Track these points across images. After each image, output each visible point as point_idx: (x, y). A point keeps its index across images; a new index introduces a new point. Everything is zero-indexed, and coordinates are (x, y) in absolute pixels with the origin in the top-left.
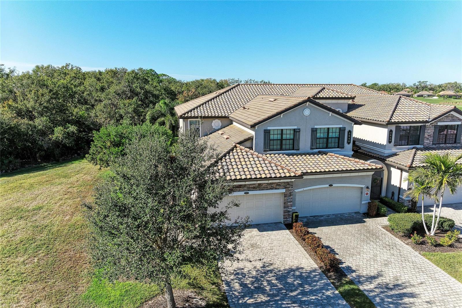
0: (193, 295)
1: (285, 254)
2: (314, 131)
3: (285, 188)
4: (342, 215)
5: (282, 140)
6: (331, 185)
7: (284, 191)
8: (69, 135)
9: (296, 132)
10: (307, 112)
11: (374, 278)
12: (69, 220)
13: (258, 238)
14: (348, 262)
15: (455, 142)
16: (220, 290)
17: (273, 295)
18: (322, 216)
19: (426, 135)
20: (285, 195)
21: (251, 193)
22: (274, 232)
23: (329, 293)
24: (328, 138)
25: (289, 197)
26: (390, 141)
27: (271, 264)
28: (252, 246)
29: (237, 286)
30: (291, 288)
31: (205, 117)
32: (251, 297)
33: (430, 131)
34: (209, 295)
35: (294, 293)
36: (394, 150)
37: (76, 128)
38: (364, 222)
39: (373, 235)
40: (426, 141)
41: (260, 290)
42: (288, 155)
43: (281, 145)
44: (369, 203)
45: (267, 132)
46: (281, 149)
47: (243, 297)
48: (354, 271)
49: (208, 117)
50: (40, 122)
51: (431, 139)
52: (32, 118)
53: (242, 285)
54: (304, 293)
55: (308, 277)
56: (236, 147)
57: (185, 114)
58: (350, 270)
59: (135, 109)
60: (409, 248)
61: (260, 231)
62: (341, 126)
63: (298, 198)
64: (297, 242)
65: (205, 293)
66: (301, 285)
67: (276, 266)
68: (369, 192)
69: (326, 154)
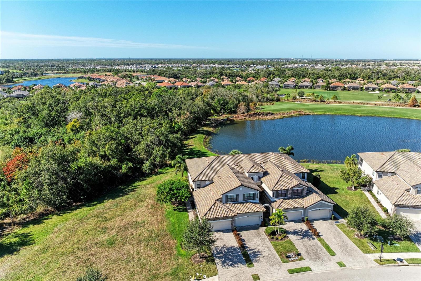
0: (204, 254)
1: (230, 242)
2: (244, 195)
3: (232, 219)
4: (252, 225)
5: (232, 198)
6: (248, 216)
7: (231, 220)
8: (130, 168)
9: (237, 195)
10: (241, 189)
11: (253, 250)
12: (158, 227)
13: (222, 236)
14: (248, 245)
15: (301, 195)
16: (211, 253)
17: (225, 254)
18: (245, 226)
19: (288, 193)
20: (232, 221)
21: (220, 221)
22: (228, 233)
23: (240, 253)
24: (249, 197)
25: (233, 221)
26: (273, 196)
27: (226, 245)
28: (220, 239)
29: (216, 252)
30: (229, 252)
31: (203, 180)
32: (219, 255)
33: (290, 192)
34: (208, 254)
35: (230, 254)
36: (275, 199)
37: (132, 164)
38: (259, 229)
39: (259, 235)
40: (289, 196)
41: (222, 253)
42: (234, 204)
43: (232, 200)
44: (262, 222)
45: (227, 196)
46: (232, 201)
47: (217, 255)
48: (248, 248)
49: (204, 180)
50: (113, 162)
51: (291, 194)
52: (109, 160)
53: (217, 251)
54: (233, 254)
55: (235, 249)
56: (215, 202)
57: (195, 179)
58: (247, 247)
59: (162, 153)
60: (268, 240)
61: (223, 233)
62: (254, 192)
63: (237, 221)
64: (234, 237)
65: (207, 254)
66: (233, 251)
67: (226, 246)
68: (262, 218)
69: (248, 203)
